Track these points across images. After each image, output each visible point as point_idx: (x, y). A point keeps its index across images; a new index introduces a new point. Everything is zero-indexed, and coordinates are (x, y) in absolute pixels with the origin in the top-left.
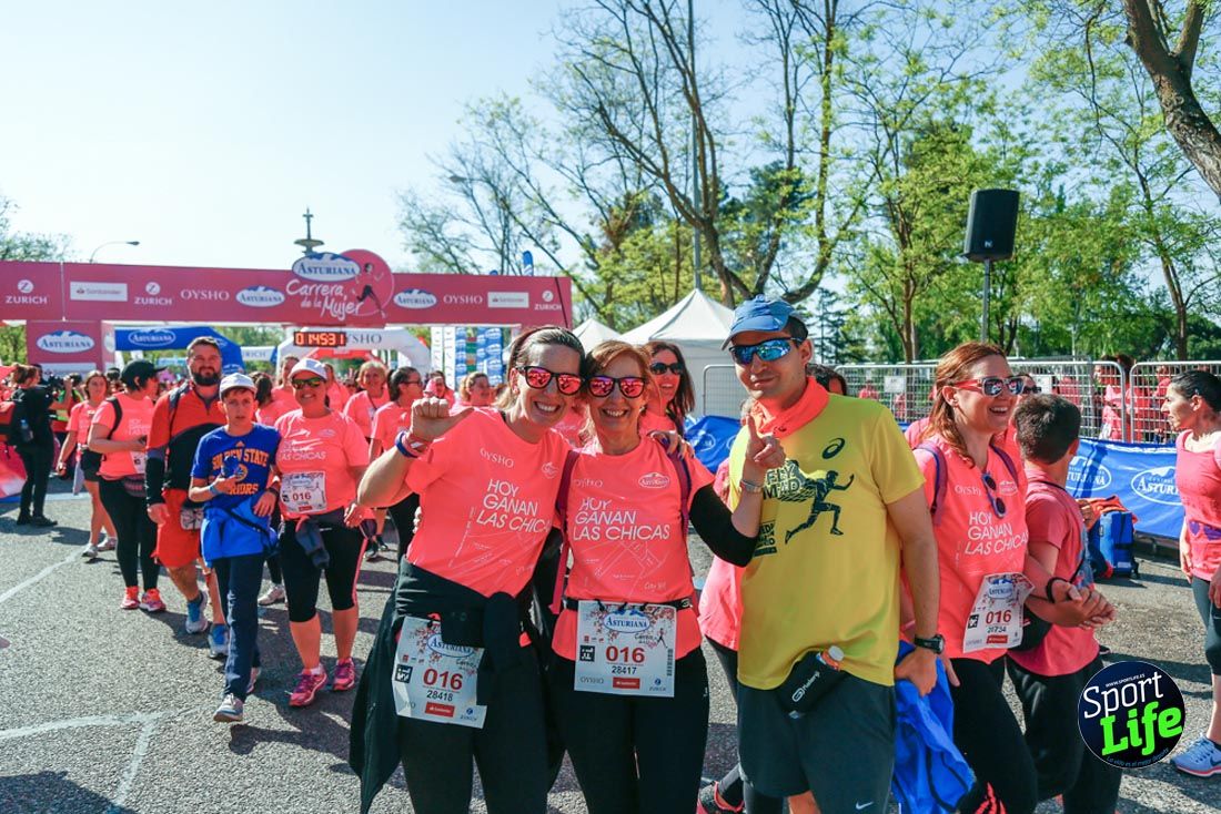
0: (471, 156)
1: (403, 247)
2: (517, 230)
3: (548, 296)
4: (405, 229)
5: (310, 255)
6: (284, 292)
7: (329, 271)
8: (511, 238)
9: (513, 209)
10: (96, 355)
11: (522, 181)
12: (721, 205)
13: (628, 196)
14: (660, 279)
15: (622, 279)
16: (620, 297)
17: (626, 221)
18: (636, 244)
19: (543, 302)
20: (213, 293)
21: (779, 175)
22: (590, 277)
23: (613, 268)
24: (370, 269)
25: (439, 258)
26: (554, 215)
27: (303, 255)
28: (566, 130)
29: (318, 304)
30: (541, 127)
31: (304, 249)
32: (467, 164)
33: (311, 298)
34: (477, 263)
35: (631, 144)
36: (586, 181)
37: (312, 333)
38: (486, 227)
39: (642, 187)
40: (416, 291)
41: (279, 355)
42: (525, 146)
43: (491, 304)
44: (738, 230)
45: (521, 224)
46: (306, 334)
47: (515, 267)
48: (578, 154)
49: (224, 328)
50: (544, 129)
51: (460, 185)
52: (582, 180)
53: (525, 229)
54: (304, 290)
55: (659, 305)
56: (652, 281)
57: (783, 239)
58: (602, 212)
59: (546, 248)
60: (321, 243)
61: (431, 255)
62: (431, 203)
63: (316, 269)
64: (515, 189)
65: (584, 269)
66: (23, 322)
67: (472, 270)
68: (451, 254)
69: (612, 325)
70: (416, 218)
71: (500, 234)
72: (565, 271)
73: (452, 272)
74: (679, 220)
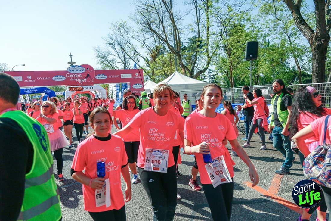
0: (114, 38)
1: (97, 63)
2: (128, 57)
3: (137, 74)
4: (97, 58)
5: (72, 66)
6: (65, 77)
7: (77, 70)
8: (126, 59)
9: (126, 51)
11: (128, 44)
12: (181, 48)
13: (157, 47)
15: (156, 69)
16: (156, 74)
17: (156, 53)
18: (159, 59)
19: (135, 76)
20: (46, 78)
21: (196, 39)
22: (148, 68)
23: (154, 66)
24: (88, 69)
25: (107, 66)
26: (137, 53)
27: (70, 66)
28: (139, 29)
29: (75, 80)
31: (70, 64)
32: (113, 40)
33: (73, 78)
34: (117, 66)
35: (157, 33)
37: (74, 87)
38: (119, 56)
39: (160, 44)
40: (101, 75)
41: (65, 93)
42: (128, 34)
43: (122, 77)
44: (186, 54)
46: (72, 88)
47: (128, 67)
48: (143, 36)
49: (50, 87)
50: (133, 30)
51: (111, 46)
52: (144, 43)
53: (130, 57)
54: (71, 76)
55: (166, 75)
56: (164, 69)
57: (198, 56)
58: (150, 51)
59: (136, 61)
60: (75, 63)
62: (104, 51)
63: (73, 70)
64: (126, 46)
65: (146, 67)
67: (116, 68)
68: (110, 64)
69: (154, 81)
70: (100, 55)
71: (123, 58)
72: (141, 68)
73: (111, 69)
74: (170, 52)
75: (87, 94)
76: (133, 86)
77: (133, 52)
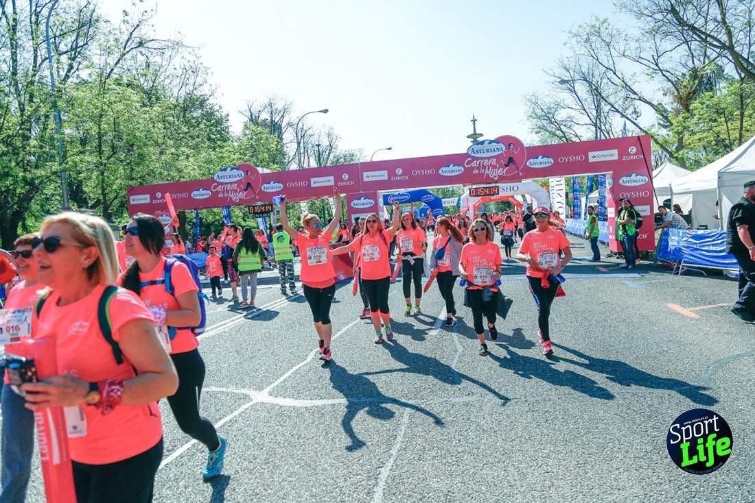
0: (573, 65)
1: (531, 131)
2: (606, 108)
3: (633, 150)
4: (531, 119)
6: (464, 167)
7: (488, 151)
8: (602, 114)
9: (604, 95)
10: (375, 208)
11: (610, 74)
13: (694, 70)
14: (725, 127)
15: (691, 131)
16: (690, 144)
17: (693, 89)
18: (702, 104)
19: (629, 154)
20: (426, 171)
22: (664, 132)
23: (684, 124)
24: (512, 146)
25: (554, 134)
26: (635, 93)
28: (643, 32)
29: (483, 171)
30: (623, 35)
31: (472, 140)
32: (570, 71)
33: (478, 168)
34: (579, 134)
35: (699, 30)
36: (660, 65)
37: (479, 188)
38: (585, 110)
39: (707, 62)
40: (540, 157)
41: (461, 202)
42: (612, 50)
43: (591, 160)
45: (611, 104)
46: (476, 189)
47: (605, 133)
48: (654, 47)
49: (432, 189)
50: (627, 35)
51: (565, 86)
52: (657, 65)
54: (474, 164)
55: (723, 146)
56: (718, 129)
58: (674, 85)
59: (630, 117)
60: (482, 135)
61: (548, 133)
62: (547, 100)
63: (480, 150)
65: (658, 128)
66: (345, 195)
67: (575, 139)
68: (561, 130)
69: (682, 164)
70: (538, 111)
71: (594, 112)
72: (645, 131)
73: (562, 142)
74: (742, 79)
75: (504, 203)
76: (621, 181)
77: (623, 94)
